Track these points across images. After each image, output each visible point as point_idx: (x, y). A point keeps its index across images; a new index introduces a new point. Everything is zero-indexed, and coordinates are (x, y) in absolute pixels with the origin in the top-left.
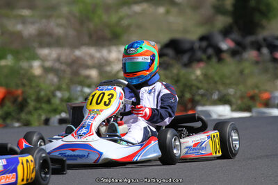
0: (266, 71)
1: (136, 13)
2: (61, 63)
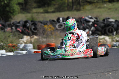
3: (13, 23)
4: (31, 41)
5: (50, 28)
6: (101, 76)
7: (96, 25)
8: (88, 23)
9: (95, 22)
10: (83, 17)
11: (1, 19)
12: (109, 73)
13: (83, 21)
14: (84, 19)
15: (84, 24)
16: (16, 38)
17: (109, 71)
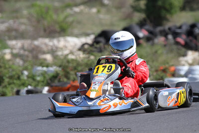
0: (171, 51)
1: (76, 13)
2: (25, 50)
3: (169, 29)
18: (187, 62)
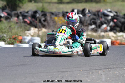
3: (21, 13)
4: (39, 34)
5: (61, 20)
6: (92, 74)
7: (115, 20)
8: (106, 17)
9: (115, 17)
10: (102, 10)
11: (8, 7)
12: (103, 71)
13: (101, 14)
14: (102, 12)
15: (101, 18)
16: (22, 29)
17: (105, 69)
18: (30, 34)
